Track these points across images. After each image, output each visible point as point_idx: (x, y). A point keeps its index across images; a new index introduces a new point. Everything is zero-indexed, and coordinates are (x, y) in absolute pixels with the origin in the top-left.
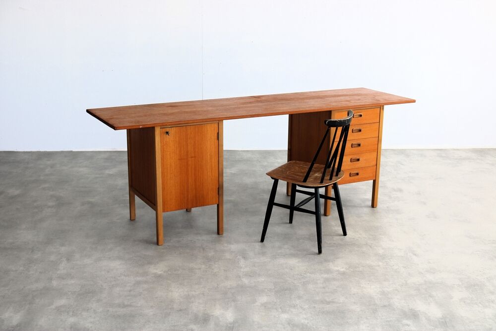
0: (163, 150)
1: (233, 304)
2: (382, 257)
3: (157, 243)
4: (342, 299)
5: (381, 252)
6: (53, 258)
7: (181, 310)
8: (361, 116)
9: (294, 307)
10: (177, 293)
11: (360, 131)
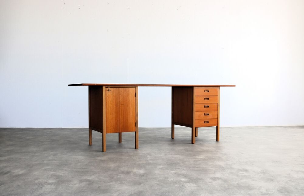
0: (107, 100)
1: (144, 168)
2: (225, 154)
3: (103, 151)
4: (204, 166)
5: (223, 153)
6: (46, 155)
7: (114, 170)
8: (208, 91)
9: (178, 169)
10: (112, 165)
11: (208, 99)
